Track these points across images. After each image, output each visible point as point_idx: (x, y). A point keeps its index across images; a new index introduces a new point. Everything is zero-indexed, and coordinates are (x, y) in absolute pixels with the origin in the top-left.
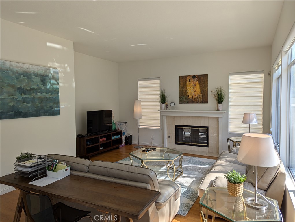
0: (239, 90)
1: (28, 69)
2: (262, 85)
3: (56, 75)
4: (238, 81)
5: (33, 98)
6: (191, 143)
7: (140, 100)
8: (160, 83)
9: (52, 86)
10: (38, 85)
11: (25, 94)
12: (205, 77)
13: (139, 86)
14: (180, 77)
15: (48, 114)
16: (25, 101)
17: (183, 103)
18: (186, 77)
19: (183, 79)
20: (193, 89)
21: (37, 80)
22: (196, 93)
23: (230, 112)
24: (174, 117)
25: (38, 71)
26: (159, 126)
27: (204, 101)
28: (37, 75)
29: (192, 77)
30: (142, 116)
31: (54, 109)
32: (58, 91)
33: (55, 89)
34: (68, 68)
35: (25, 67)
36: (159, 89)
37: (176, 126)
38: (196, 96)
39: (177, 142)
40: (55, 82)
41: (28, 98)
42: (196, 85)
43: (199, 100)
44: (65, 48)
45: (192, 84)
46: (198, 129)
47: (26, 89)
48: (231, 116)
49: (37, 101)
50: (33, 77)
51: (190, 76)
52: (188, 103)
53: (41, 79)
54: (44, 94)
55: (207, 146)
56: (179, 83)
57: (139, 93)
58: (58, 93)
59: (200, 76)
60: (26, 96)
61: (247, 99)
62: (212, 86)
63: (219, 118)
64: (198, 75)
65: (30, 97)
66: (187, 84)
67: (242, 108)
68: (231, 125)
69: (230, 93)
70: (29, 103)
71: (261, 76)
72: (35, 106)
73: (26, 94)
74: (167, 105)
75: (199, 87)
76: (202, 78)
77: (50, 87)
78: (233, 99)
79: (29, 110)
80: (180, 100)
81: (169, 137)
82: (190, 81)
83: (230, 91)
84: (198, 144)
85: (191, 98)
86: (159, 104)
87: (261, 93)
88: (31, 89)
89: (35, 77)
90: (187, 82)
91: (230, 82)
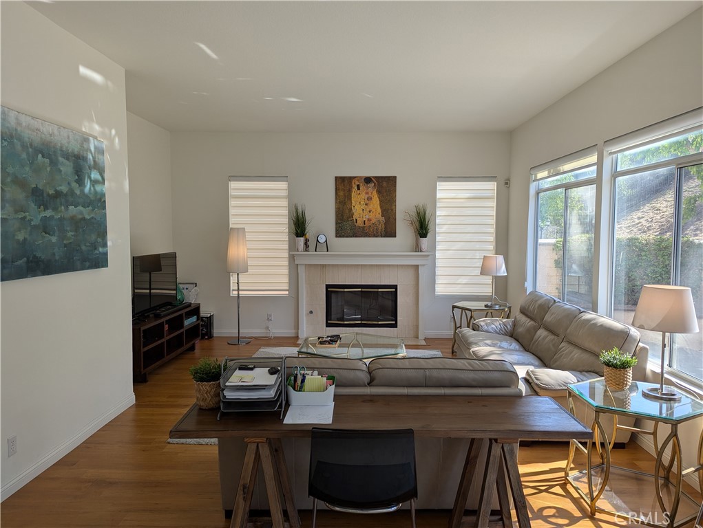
0: (455, 212)
1: (51, 135)
2: (494, 204)
3: (100, 157)
4: (453, 195)
5: (61, 219)
6: (360, 322)
7: (244, 228)
8: (290, 189)
9: (93, 186)
10: (69, 183)
11: (46, 208)
12: (391, 181)
13: (232, 192)
14: (336, 177)
15: (87, 264)
16: (45, 228)
17: (343, 236)
18: (351, 179)
19: (344, 185)
20: (365, 207)
21: (67, 168)
22: (371, 216)
23: (438, 255)
24: (324, 266)
25: (69, 143)
26: (287, 288)
27: (390, 232)
28: (67, 156)
29: (365, 180)
30: (249, 267)
31: (98, 250)
32: (105, 201)
33: (98, 197)
34: (117, 140)
35: (47, 129)
36: (285, 203)
37: (328, 286)
38: (373, 221)
39: (329, 322)
40: (99, 178)
41: (52, 217)
42: (371, 199)
43: (379, 231)
44: (110, 84)
45: (364, 196)
46: (377, 290)
47: (48, 195)
48: (438, 263)
49: (68, 229)
50: (61, 159)
51: (360, 178)
52: (355, 235)
53: (74, 168)
54: (80, 208)
55: (395, 326)
56: (334, 191)
57: (232, 211)
58: (104, 208)
59: (380, 179)
60: (48, 213)
61: (469, 229)
62: (405, 202)
63: (420, 267)
64: (376, 178)
65: (56, 217)
66: (352, 194)
67: (459, 246)
68: (439, 280)
69: (439, 216)
70: (54, 235)
71: (491, 186)
72: (65, 242)
73: (48, 209)
74: (307, 241)
75: (378, 202)
76: (385, 184)
77: (90, 188)
78: (444, 229)
79: (54, 254)
80: (337, 230)
81: (311, 312)
82: (359, 189)
83: (438, 213)
84: (377, 323)
85: (362, 225)
86: (286, 237)
87: (491, 217)
88: (58, 194)
89: (65, 161)
90: (354, 190)
91: (439, 195)
